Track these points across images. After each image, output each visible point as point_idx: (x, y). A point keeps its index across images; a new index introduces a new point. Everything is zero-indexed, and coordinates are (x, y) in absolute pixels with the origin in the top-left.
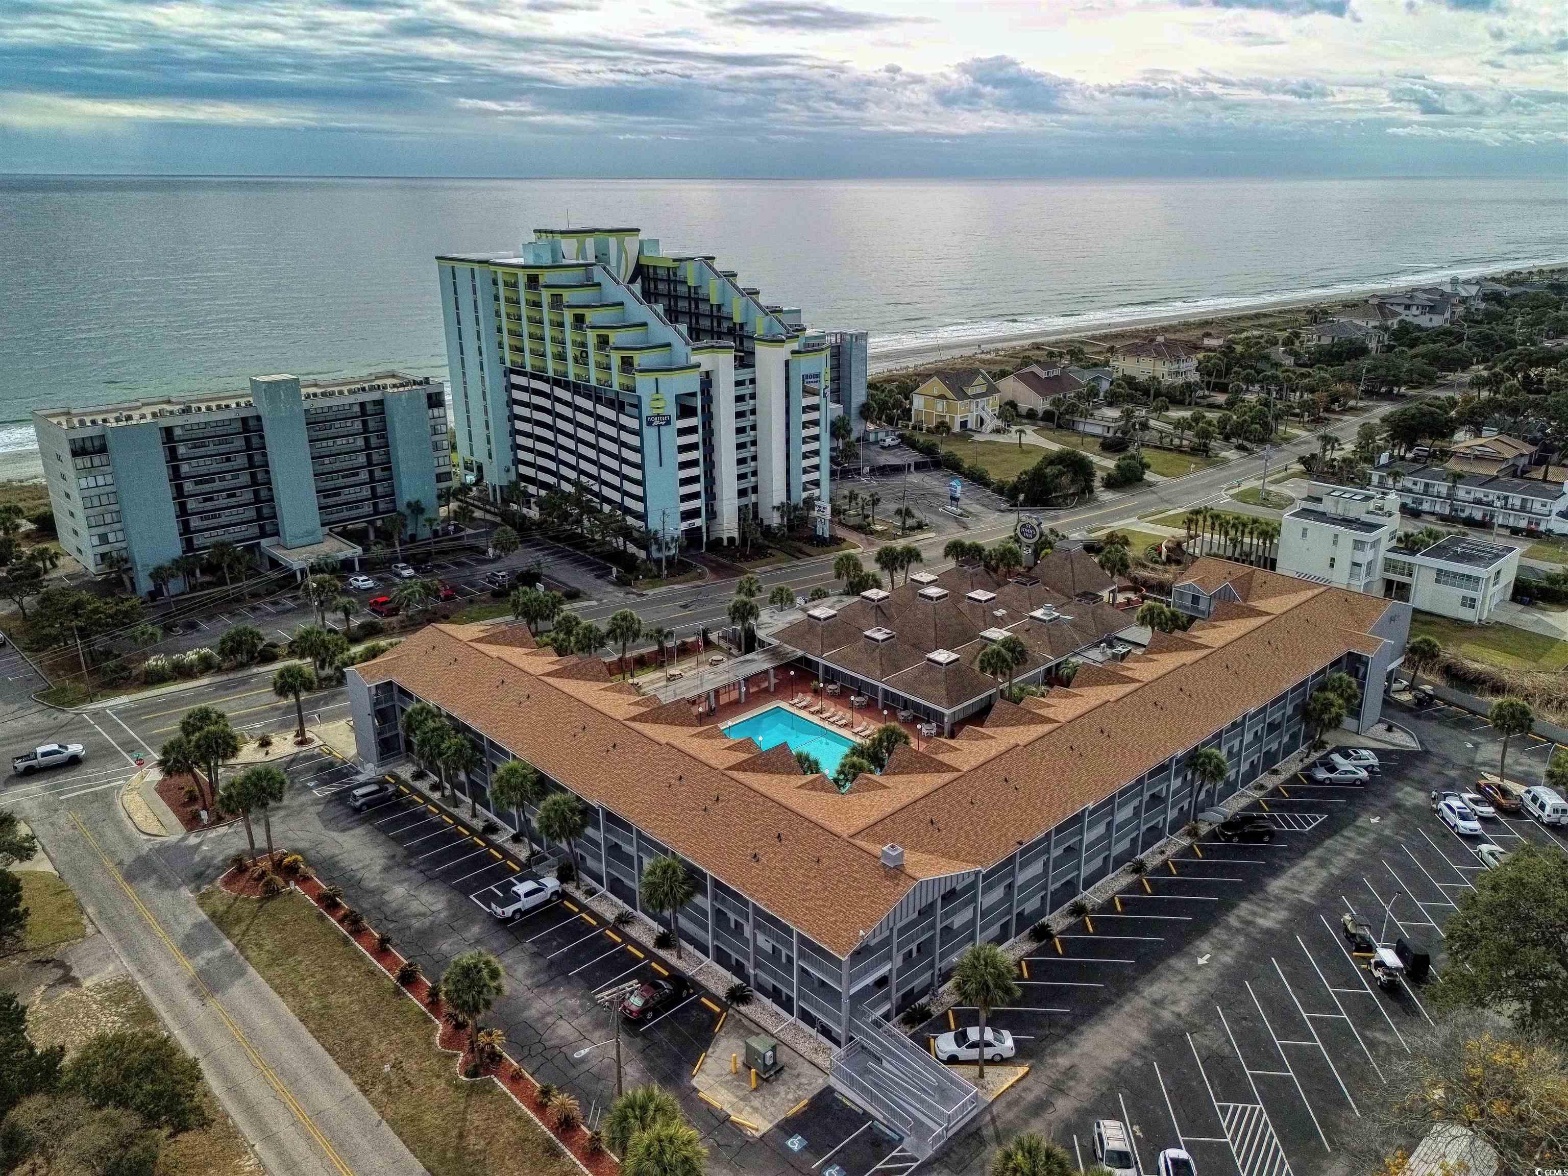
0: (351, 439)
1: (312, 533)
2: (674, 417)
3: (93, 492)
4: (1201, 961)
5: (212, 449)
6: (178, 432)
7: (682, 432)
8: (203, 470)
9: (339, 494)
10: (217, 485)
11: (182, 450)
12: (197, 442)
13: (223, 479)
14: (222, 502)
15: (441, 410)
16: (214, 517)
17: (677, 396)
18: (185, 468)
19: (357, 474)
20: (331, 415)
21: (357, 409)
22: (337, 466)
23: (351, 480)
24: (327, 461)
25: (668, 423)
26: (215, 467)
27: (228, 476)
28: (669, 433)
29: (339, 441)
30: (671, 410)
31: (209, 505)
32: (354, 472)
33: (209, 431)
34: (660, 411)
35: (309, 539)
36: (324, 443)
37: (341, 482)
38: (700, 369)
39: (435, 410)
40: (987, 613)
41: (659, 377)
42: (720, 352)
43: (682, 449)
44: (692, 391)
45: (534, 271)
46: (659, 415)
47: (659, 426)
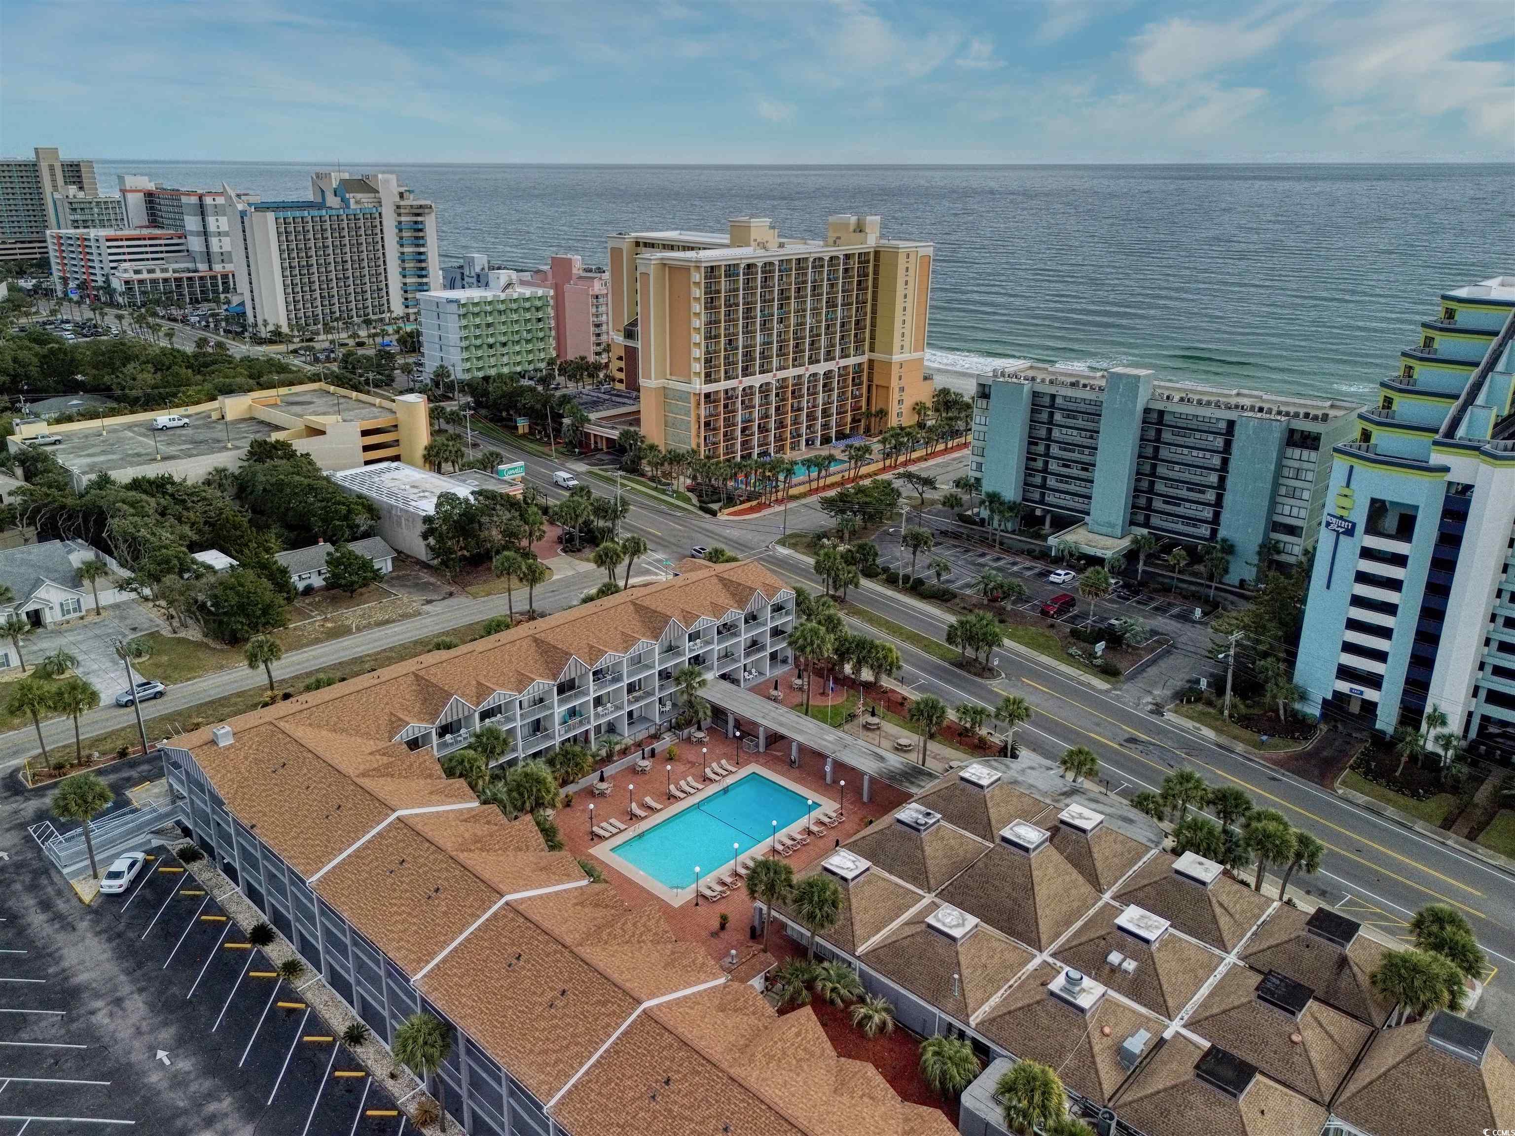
0: (1208, 455)
1: (1113, 526)
2: (1361, 526)
4: (161, 1054)
5: (1080, 423)
6: (1059, 401)
7: (1367, 553)
8: (1069, 439)
10: (1075, 456)
11: (1058, 417)
12: (1071, 414)
13: (1082, 453)
14: (1076, 472)
16: (1067, 483)
17: (1374, 500)
18: (1056, 433)
19: (1204, 492)
20: (1194, 424)
21: (1223, 425)
22: (1186, 476)
23: (1198, 496)
24: (1177, 468)
25: (1350, 532)
26: (1078, 440)
27: (1087, 451)
28: (1350, 547)
29: (1195, 453)
30: (1360, 516)
31: (1065, 471)
32: (1200, 488)
33: (1082, 407)
34: (1344, 513)
36: (1179, 450)
37: (1184, 493)
38: (1449, 477)
39: (1306, 453)
40: (1103, 942)
41: (1355, 466)
42: (1484, 461)
43: (1362, 577)
44: (1416, 504)
45: (1452, 305)
46: (1341, 518)
47: (1338, 533)
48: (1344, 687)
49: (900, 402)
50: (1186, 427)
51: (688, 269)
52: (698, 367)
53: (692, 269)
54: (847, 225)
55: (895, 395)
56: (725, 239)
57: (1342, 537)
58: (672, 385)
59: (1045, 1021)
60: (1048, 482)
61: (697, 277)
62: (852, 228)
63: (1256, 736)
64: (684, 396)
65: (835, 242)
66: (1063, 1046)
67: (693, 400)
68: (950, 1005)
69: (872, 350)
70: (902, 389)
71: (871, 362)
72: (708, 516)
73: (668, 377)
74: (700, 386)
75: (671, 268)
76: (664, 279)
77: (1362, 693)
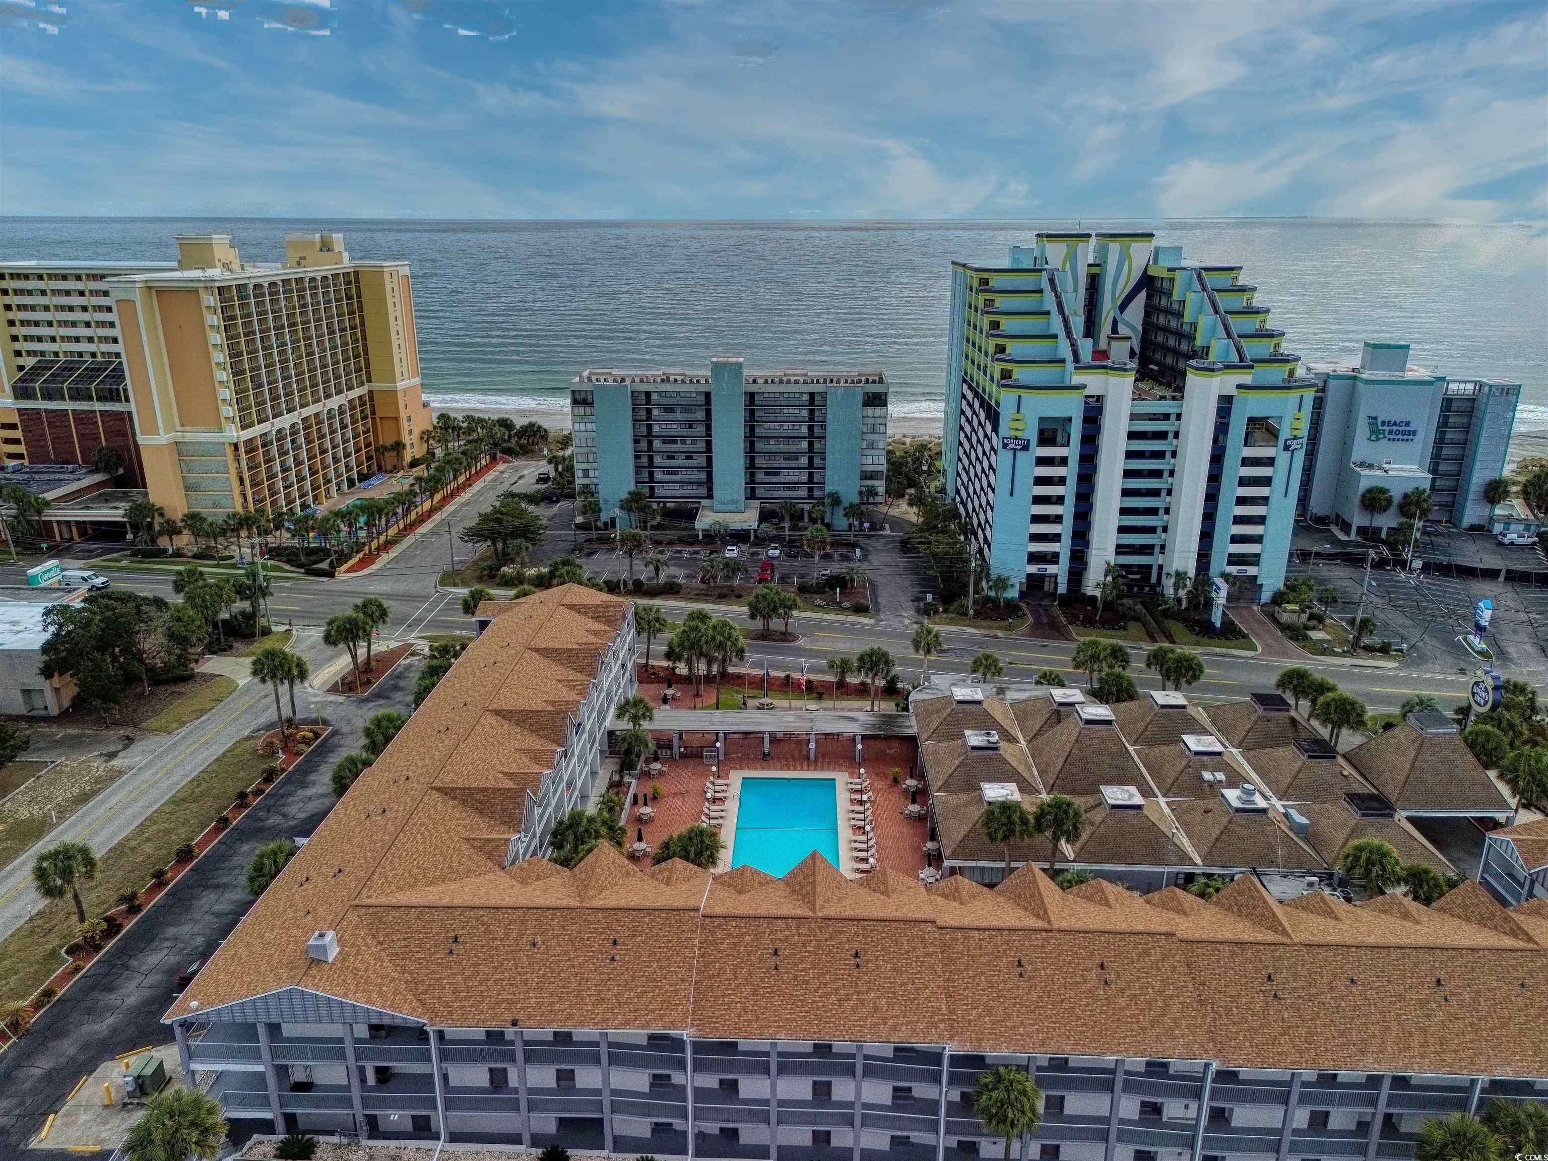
0: (796, 426)
2: (1034, 440)
3: (583, 435)
5: (678, 415)
6: (654, 397)
7: (1042, 461)
8: (670, 432)
9: (778, 474)
10: (679, 447)
11: (655, 412)
12: (668, 407)
13: (683, 442)
14: (680, 461)
15: (883, 410)
16: (674, 473)
17: (1041, 419)
18: (656, 428)
19: (797, 459)
21: (805, 398)
22: (782, 447)
23: (793, 463)
24: (771, 441)
25: (1026, 448)
26: (679, 431)
27: (688, 440)
28: (1026, 460)
29: (785, 426)
30: (1032, 433)
31: (672, 462)
32: (794, 455)
34: (1019, 434)
35: (732, 507)
37: (781, 463)
38: (1087, 392)
39: (877, 410)
40: (1190, 770)
41: (1023, 395)
42: (1113, 375)
43: (1040, 481)
44: (1069, 416)
45: (985, 275)
46: (1016, 438)
47: (1015, 450)
48: (1033, 569)
49: (410, 432)
50: (776, 404)
51: (195, 292)
52: (229, 411)
53: (201, 291)
54: (313, 243)
55: (405, 426)
56: (175, 264)
57: (1019, 454)
58: (190, 437)
59: (1244, 833)
60: (656, 476)
61: (210, 300)
62: (318, 248)
63: (1005, 623)
64: (208, 450)
65: (299, 263)
66: (1269, 843)
67: (229, 451)
68: (1174, 859)
69: (369, 380)
70: (409, 420)
71: (371, 392)
72: (325, 579)
73: (179, 428)
74: (234, 433)
75: (160, 292)
76: (152, 306)
77: (1046, 570)
